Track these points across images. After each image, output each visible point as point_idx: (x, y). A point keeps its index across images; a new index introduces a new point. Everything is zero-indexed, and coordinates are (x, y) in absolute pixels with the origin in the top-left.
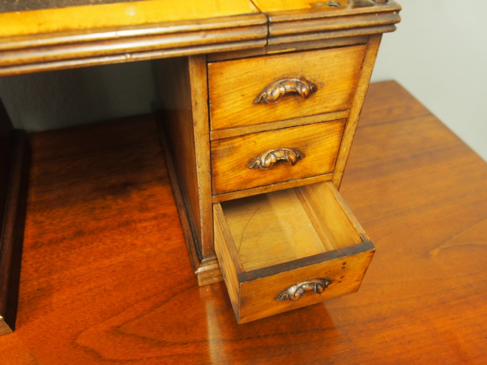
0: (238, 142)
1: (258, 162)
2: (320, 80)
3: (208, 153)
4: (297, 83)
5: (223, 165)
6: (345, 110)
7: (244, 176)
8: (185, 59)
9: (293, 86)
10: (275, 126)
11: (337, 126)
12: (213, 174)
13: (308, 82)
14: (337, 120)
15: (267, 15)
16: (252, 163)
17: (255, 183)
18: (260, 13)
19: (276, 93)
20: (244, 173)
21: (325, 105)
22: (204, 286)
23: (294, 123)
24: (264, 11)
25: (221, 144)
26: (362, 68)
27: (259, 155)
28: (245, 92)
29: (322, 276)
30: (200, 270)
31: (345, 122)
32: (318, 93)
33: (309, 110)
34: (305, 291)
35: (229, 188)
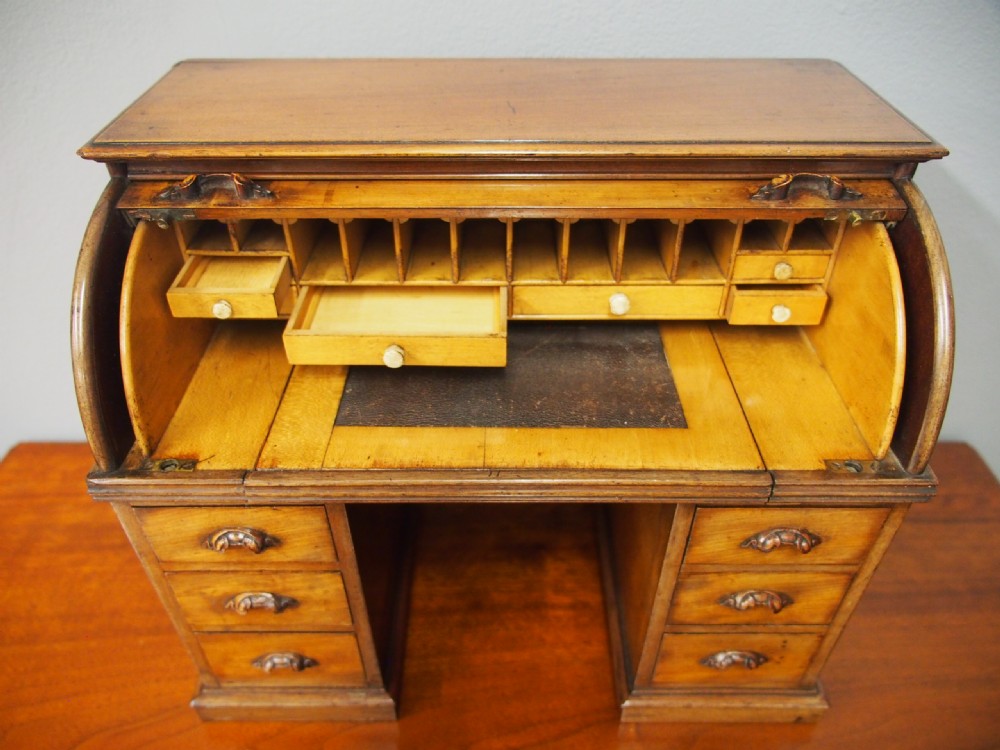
0: (711, 578)
1: (731, 601)
2: (826, 534)
3: (674, 583)
4: (796, 535)
5: (688, 597)
6: (856, 564)
7: (710, 611)
9: (791, 538)
10: (761, 569)
11: (843, 579)
12: (673, 603)
13: (810, 535)
14: (843, 573)
15: (774, 475)
17: (722, 621)
18: (766, 470)
19: (770, 542)
20: (711, 608)
21: (828, 557)
22: (627, 724)
23: (786, 569)
24: (771, 469)
25: (692, 577)
26: (883, 527)
27: (735, 594)
28: (733, 535)
29: (757, 649)
30: (627, 703)
31: (852, 578)
32: (822, 545)
33: (808, 560)
34: (734, 663)
35: (688, 620)
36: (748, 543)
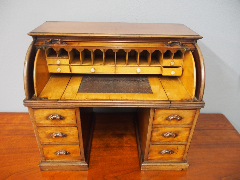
0: (160, 128)
1: (164, 135)
2: (183, 117)
3: (151, 130)
4: (177, 117)
5: (155, 134)
6: (191, 125)
7: (160, 138)
8: (150, 108)
9: (176, 117)
10: (170, 126)
11: (188, 129)
12: (151, 136)
13: (180, 116)
14: (188, 127)
15: (171, 101)
16: (163, 135)
17: (163, 141)
18: (169, 100)
19: (171, 118)
20: (160, 137)
21: (185, 123)
22: (142, 171)
23: (176, 126)
24: (170, 100)
25: (155, 128)
26: (195, 115)
27: (165, 133)
28: (163, 117)
29: (171, 149)
30: (142, 165)
31: (191, 128)
32: (183, 120)
33: (180, 123)
35: (155, 141)
36: (167, 119)
